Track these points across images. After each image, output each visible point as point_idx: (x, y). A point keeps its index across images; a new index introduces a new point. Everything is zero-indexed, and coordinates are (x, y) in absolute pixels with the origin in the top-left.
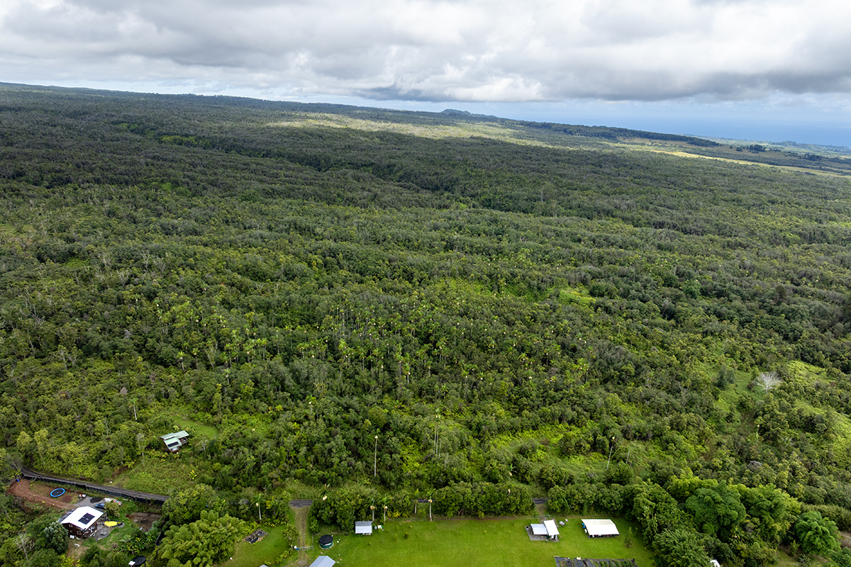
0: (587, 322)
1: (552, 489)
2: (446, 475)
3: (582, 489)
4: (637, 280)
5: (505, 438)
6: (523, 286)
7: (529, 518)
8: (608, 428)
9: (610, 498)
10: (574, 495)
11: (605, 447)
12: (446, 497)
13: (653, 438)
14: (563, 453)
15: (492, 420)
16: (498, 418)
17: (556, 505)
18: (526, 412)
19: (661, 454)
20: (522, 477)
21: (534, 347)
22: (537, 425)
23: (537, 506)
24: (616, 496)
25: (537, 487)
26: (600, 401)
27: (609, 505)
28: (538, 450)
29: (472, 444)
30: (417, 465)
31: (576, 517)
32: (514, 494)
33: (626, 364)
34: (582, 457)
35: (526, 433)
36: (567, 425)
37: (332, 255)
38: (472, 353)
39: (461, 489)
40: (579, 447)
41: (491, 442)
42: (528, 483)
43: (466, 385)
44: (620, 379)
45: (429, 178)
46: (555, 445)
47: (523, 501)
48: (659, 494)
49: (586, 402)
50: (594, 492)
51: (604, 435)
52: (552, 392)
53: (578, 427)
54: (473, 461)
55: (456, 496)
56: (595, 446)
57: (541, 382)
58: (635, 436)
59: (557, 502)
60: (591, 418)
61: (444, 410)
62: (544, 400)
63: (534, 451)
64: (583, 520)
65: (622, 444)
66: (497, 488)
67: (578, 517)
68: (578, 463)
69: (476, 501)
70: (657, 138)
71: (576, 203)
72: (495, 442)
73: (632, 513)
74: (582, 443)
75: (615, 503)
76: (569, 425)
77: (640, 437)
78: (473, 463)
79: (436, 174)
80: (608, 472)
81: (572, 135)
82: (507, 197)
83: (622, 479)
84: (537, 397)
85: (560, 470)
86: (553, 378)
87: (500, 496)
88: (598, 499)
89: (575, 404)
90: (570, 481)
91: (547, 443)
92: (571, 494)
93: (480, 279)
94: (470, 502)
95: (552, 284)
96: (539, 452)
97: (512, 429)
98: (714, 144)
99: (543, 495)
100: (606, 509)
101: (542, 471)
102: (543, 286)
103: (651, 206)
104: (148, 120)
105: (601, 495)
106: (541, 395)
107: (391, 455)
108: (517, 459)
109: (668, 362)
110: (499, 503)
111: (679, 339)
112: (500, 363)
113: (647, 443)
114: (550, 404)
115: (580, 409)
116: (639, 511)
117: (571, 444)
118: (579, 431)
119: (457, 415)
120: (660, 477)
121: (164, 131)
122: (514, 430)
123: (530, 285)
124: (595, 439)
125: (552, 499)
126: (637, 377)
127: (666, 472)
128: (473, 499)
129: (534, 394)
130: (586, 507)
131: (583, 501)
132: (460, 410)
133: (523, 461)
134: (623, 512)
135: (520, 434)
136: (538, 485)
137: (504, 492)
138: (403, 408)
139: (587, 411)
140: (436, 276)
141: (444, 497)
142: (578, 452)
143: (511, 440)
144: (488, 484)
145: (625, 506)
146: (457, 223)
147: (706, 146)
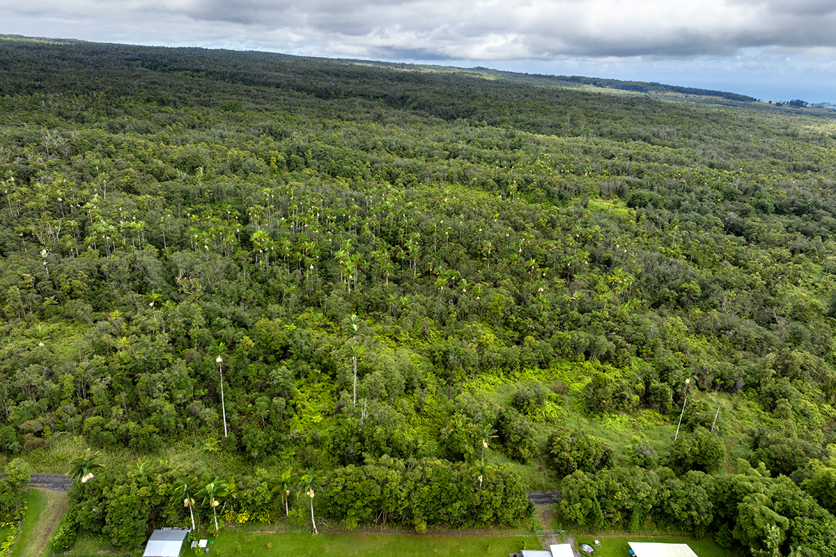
0: (626, 231)
1: (569, 476)
2: (362, 440)
3: (630, 480)
4: (689, 191)
5: (491, 379)
6: (541, 193)
7: (520, 534)
8: (668, 369)
9: (686, 501)
10: (614, 492)
11: (667, 401)
12: (344, 488)
13: (745, 389)
14: (591, 409)
15: (471, 349)
16: (481, 346)
17: (577, 511)
18: (529, 338)
19: (762, 416)
20: (514, 449)
21: (549, 255)
22: (548, 361)
23: (539, 509)
24: (701, 497)
25: (540, 469)
26: (653, 327)
27: (685, 515)
28: (546, 402)
29: (430, 386)
30: (318, 418)
31: (616, 536)
32: (491, 487)
33: (688, 281)
34: (625, 418)
35: (528, 372)
36: (598, 363)
37: (301, 154)
38: (458, 260)
39: (379, 473)
40: (619, 398)
41: (465, 385)
42: (523, 462)
43: (440, 299)
44: (678, 301)
45: (444, 108)
46: (576, 395)
47: (509, 500)
48: (793, 498)
49: (629, 329)
50: (654, 486)
51: (662, 381)
52: (575, 314)
53: (618, 367)
54: (426, 416)
55: (364, 486)
56: (648, 399)
57: (558, 298)
58: (714, 385)
59: (578, 505)
60: (638, 354)
61: (397, 332)
62: (561, 324)
63: (539, 402)
64: (631, 544)
65: (694, 397)
66: (456, 473)
67: (621, 535)
68: (619, 428)
69: (408, 497)
70: (691, 93)
71: (608, 129)
72: (473, 384)
73: (735, 533)
74: (625, 392)
75: (697, 510)
76: (602, 363)
77: (722, 386)
78: (427, 420)
79: (453, 104)
80: (678, 446)
81: (602, 87)
82: (529, 124)
83: (704, 460)
84: (551, 319)
85: (587, 439)
86: (576, 295)
87: (460, 489)
88: (662, 502)
89: (612, 331)
90: (605, 461)
91: (562, 391)
92: (607, 490)
93: (483, 184)
94: (397, 499)
95: (578, 193)
96: (549, 406)
97: (504, 365)
98: (752, 99)
99: (552, 485)
100: (676, 521)
101: (551, 440)
102: (566, 194)
103: (694, 135)
104: (163, 57)
105: (668, 493)
106: (556, 317)
107: (271, 399)
108: (506, 415)
109: (749, 281)
110: (457, 505)
111: (759, 256)
112: (498, 273)
113: (735, 397)
114: (570, 330)
115: (620, 339)
116: (752, 533)
117: (606, 393)
118: (618, 373)
119: (419, 341)
120: (776, 459)
121: (175, 66)
122: (507, 366)
123: (549, 193)
124: (647, 387)
125: (569, 498)
126: (705, 298)
127: (789, 449)
128: (403, 495)
129: (545, 314)
130: (636, 516)
131: (632, 504)
132: (424, 333)
133: (518, 421)
134: (712, 528)
135: (517, 374)
136: (543, 466)
137: (469, 482)
138: (329, 326)
139: (632, 343)
140: (427, 180)
141: (340, 488)
142: (617, 408)
143: (500, 382)
144: (439, 462)
145: (717, 517)
146: (466, 137)
147: (743, 101)
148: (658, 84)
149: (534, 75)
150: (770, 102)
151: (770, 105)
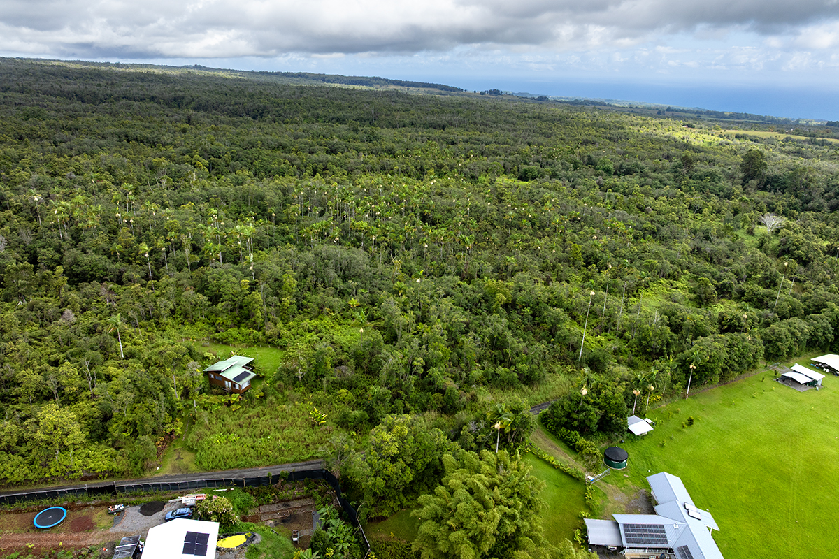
9: (822, 329)
24: (828, 325)
27: (823, 338)
50: (807, 325)
70: (409, 86)
75: (829, 333)
95: (480, 172)
102: (474, 173)
105: (812, 328)
131: (803, 337)
147: (454, 91)
148: (380, 79)
149: (260, 72)
150: (475, 92)
151: (475, 94)
